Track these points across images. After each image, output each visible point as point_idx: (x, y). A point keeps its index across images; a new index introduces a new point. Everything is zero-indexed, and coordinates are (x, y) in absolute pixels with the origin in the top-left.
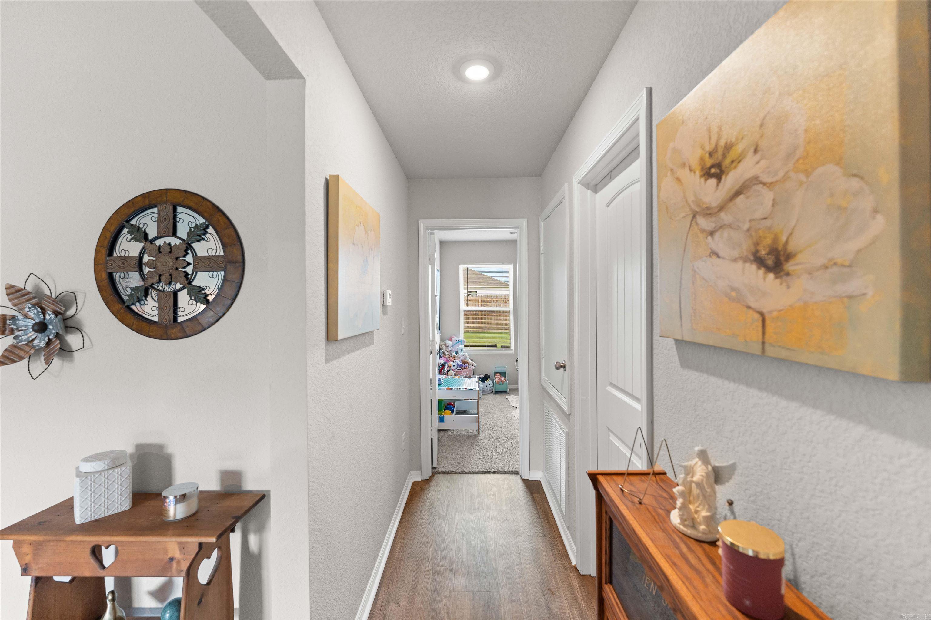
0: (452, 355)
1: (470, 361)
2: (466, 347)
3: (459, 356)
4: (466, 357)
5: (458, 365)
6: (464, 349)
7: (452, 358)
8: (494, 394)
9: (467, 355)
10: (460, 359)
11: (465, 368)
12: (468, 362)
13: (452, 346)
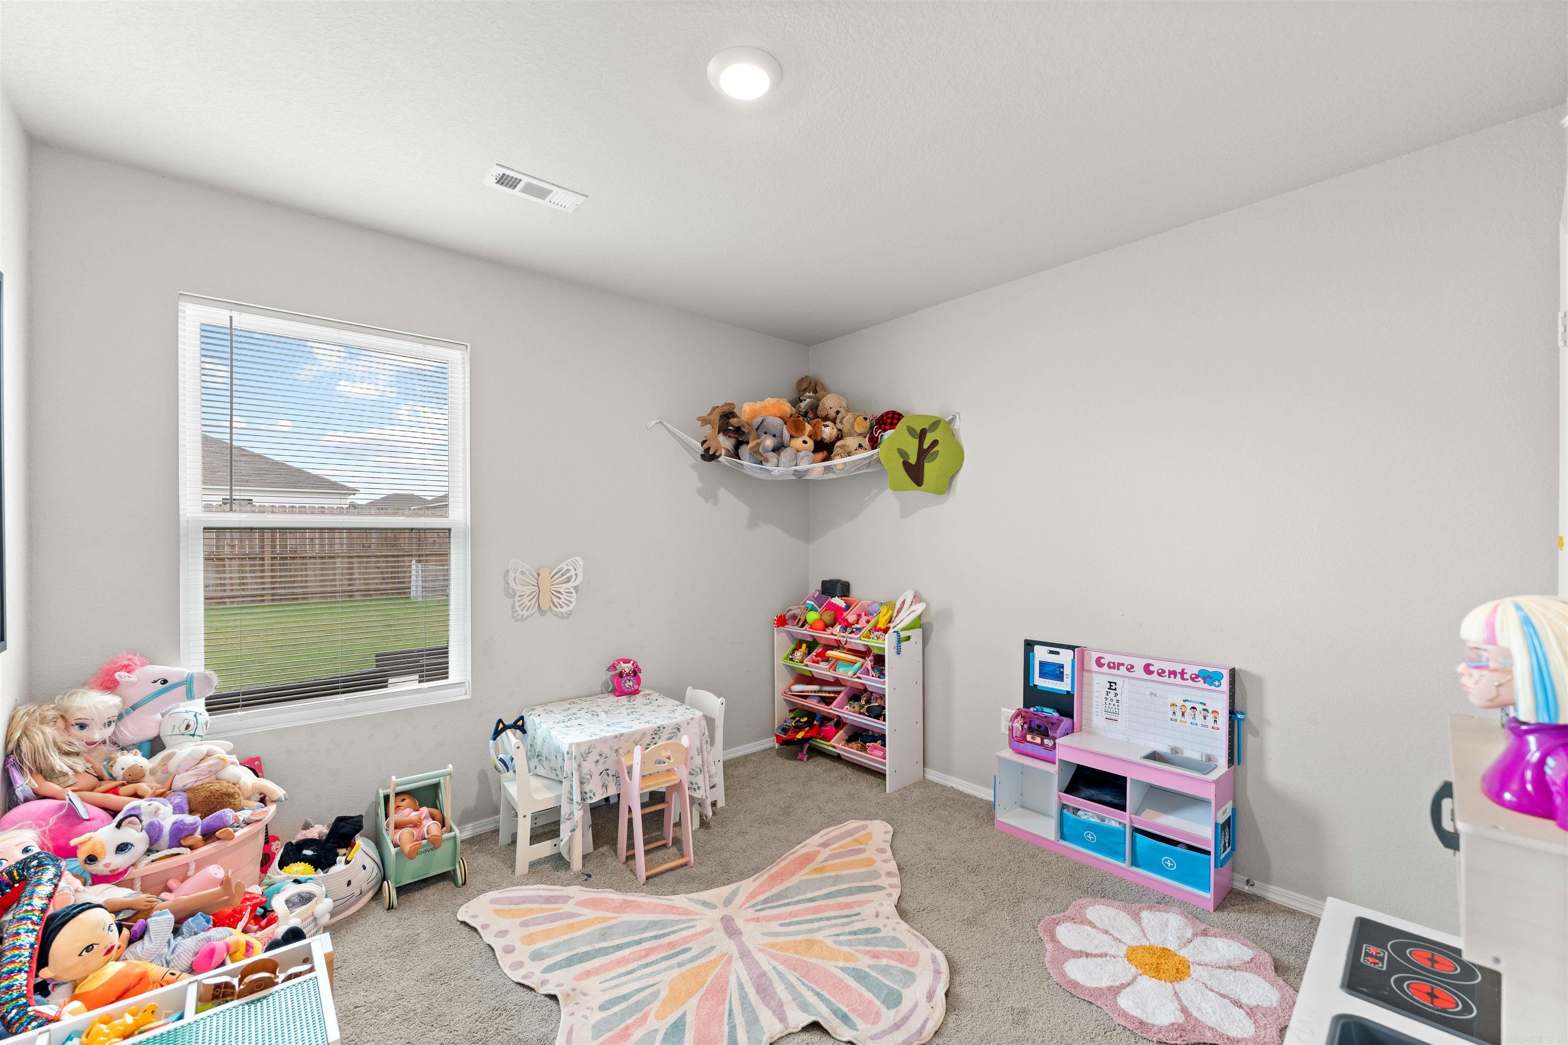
0: (118, 771)
1: (247, 778)
2: (215, 705)
3: (172, 765)
4: (223, 763)
5: (154, 833)
6: (205, 716)
7: (114, 791)
8: (390, 908)
9: (220, 748)
10: (179, 782)
11: (209, 835)
12: (230, 795)
13: (120, 717)
